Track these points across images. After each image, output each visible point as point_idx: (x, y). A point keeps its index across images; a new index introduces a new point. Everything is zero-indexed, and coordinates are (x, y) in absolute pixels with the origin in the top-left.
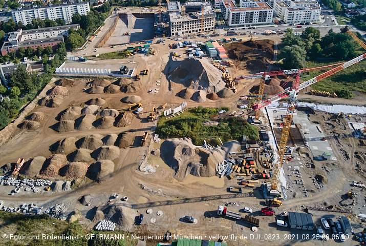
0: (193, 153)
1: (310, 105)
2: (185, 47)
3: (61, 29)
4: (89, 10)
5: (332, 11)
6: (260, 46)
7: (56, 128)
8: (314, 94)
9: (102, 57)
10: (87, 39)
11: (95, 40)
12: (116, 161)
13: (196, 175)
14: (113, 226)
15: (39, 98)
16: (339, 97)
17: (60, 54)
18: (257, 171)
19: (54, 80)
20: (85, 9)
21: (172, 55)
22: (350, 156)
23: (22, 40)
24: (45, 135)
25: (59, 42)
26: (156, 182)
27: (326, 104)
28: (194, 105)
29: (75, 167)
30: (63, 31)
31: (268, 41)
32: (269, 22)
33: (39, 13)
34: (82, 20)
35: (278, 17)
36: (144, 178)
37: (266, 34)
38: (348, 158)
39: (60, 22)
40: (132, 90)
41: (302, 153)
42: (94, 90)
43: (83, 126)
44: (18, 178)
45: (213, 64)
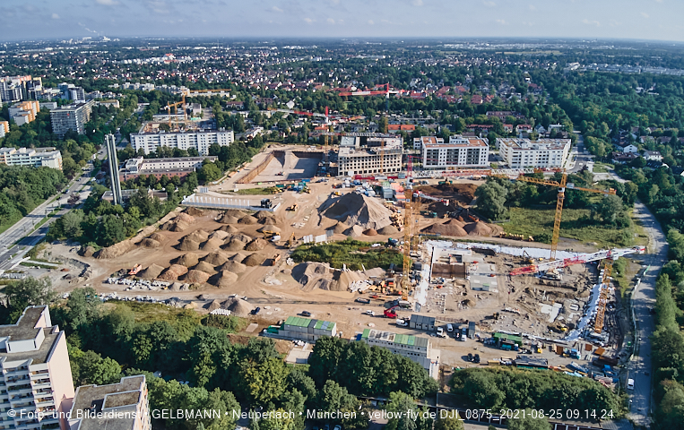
0: (327, 272)
1: (491, 247)
2: (353, 187)
3: (193, 160)
4: (233, 141)
5: (594, 156)
6: (456, 190)
7: (177, 247)
8: (503, 236)
9: (241, 192)
10: (226, 173)
11: (235, 176)
12: (240, 275)
13: (326, 288)
14: (228, 313)
15: (160, 223)
16: (535, 241)
17: (189, 183)
18: (394, 291)
19: (180, 209)
20: (227, 139)
21: (332, 193)
22: (516, 291)
23: (143, 167)
24: (165, 251)
25: (189, 172)
26: (280, 290)
27: (513, 246)
28: (343, 238)
29: (196, 273)
30: (195, 162)
31: (470, 186)
32: (483, 165)
33: (166, 140)
34: (222, 151)
35: (503, 161)
36: (267, 288)
37: (474, 179)
38: (513, 291)
39: (193, 152)
40: (271, 222)
41: (458, 284)
42: (226, 218)
43: (207, 246)
44: (134, 279)
45: (383, 204)
